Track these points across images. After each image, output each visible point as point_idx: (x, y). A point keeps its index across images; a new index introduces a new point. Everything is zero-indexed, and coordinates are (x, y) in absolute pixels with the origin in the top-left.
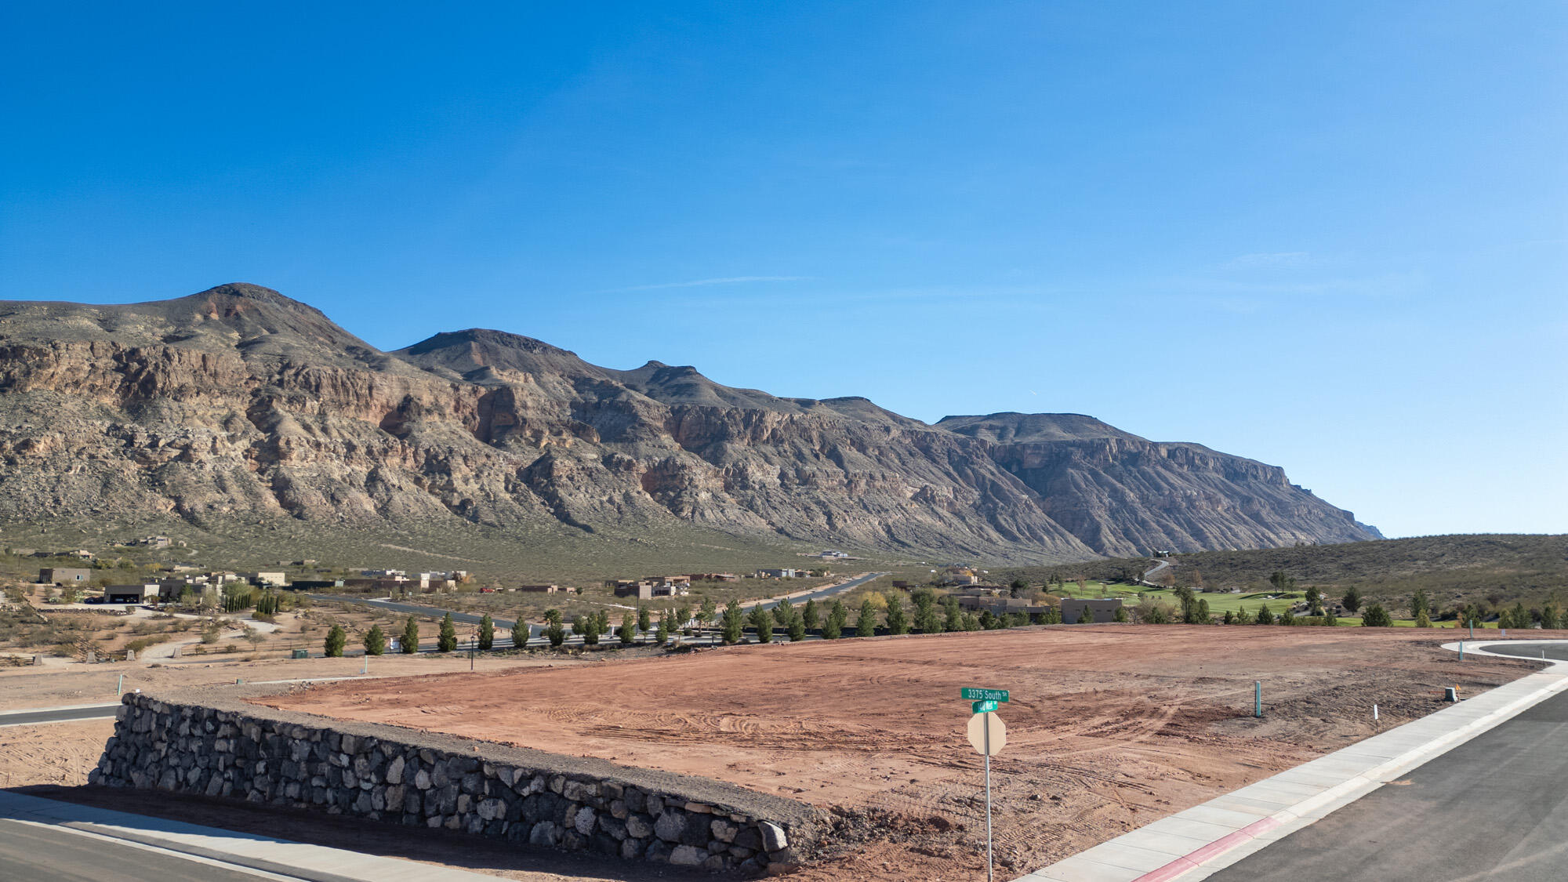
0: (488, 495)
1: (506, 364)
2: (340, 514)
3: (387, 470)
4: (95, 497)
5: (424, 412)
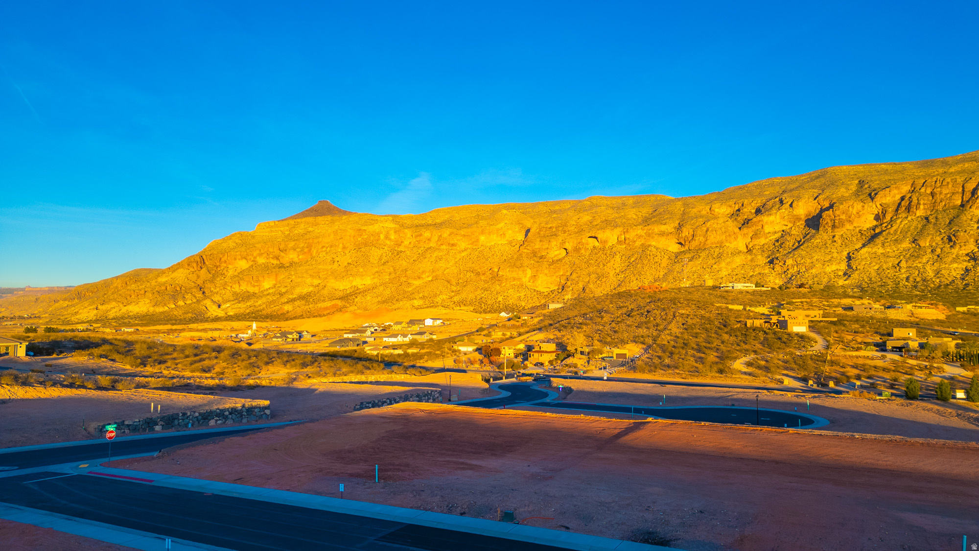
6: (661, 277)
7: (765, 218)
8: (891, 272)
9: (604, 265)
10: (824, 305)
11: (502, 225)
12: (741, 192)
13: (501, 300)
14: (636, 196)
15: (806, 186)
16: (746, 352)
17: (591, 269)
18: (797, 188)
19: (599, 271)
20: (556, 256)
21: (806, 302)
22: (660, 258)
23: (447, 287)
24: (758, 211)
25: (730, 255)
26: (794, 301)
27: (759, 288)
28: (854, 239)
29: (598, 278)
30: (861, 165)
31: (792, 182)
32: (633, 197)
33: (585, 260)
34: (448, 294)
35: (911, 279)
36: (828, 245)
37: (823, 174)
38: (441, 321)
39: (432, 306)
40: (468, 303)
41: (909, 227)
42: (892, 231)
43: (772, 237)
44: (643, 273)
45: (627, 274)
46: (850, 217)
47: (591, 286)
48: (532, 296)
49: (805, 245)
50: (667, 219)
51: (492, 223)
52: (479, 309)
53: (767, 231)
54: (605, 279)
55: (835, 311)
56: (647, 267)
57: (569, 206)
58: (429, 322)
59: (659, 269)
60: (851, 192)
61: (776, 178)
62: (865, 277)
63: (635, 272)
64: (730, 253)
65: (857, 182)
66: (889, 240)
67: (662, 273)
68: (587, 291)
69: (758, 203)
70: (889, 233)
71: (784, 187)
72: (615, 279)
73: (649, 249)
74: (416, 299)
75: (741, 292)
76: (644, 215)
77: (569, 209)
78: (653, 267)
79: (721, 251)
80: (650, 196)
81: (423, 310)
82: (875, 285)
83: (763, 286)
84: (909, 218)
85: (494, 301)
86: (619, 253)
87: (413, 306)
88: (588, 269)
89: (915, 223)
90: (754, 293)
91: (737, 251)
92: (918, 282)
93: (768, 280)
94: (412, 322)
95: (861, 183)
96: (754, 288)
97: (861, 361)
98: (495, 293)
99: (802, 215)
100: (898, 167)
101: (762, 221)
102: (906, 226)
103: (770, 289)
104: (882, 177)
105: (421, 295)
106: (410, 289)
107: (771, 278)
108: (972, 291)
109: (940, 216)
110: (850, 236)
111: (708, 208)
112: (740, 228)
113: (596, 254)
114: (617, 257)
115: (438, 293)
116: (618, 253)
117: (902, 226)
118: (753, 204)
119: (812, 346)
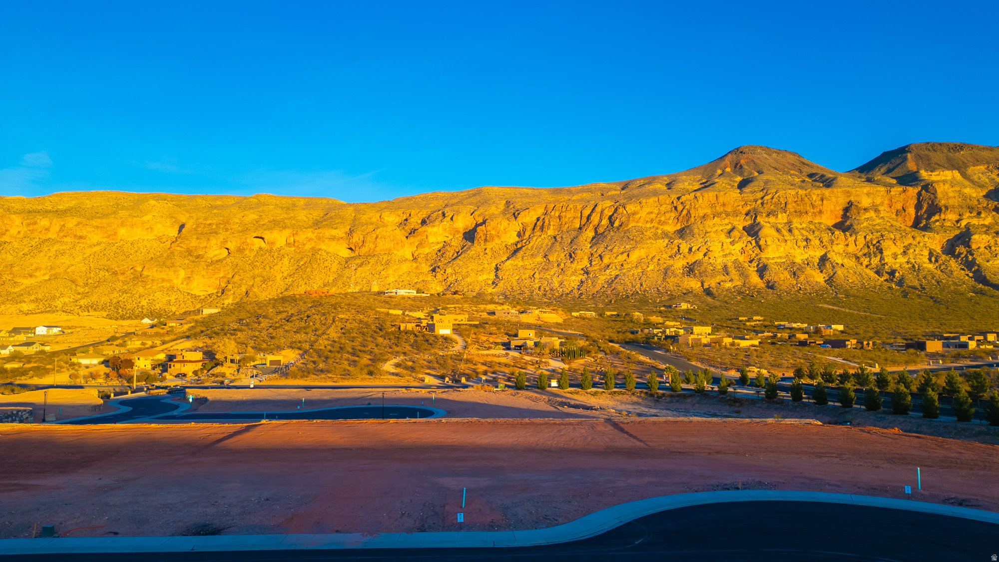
0: (914, 266)
1: (936, 166)
2: (799, 285)
3: (833, 254)
4: (659, 282)
5: (863, 211)
6: (330, 282)
7: (429, 229)
8: (528, 281)
9: (271, 268)
10: (473, 310)
11: (149, 217)
12: (409, 203)
13: (146, 304)
14: (308, 198)
15: (465, 202)
16: (397, 354)
17: (256, 272)
18: (457, 203)
19: (265, 274)
20: (215, 256)
21: (458, 307)
22: (330, 262)
23: (71, 289)
24: (424, 222)
25: (397, 263)
26: (448, 306)
27: (420, 294)
28: (501, 252)
29: (264, 281)
30: (508, 188)
31: (453, 197)
32: (302, 198)
33: (250, 261)
34: (72, 297)
35: (542, 288)
36: (480, 257)
37: (478, 193)
38: (60, 329)
39: (49, 311)
40: (100, 307)
41: (542, 244)
42: (529, 246)
43: (435, 247)
44: (312, 277)
45: (295, 278)
46: (498, 233)
47: (255, 290)
48: (185, 300)
49: (463, 256)
50: (338, 223)
51: (136, 215)
52: (115, 315)
53: (430, 241)
54: (271, 283)
55: (481, 315)
56: (316, 272)
57: (233, 202)
58: (41, 330)
59: (328, 273)
60: (500, 210)
61: (440, 193)
62: (508, 286)
63: (304, 276)
64: (397, 260)
65: (504, 202)
66: (527, 255)
67: (331, 278)
68: (251, 295)
69: (423, 214)
70: (527, 249)
71: (446, 202)
72: (282, 283)
73: (320, 253)
74: (25, 302)
75: (403, 298)
76: (315, 218)
77: (232, 205)
78: (323, 271)
79: (389, 258)
80: (322, 199)
81: (34, 315)
82: (515, 293)
83: (423, 293)
84: (542, 237)
85: (136, 305)
86: (288, 255)
87: (21, 311)
88: (253, 271)
89: (547, 241)
90: (414, 299)
91: (404, 259)
92: (547, 291)
93: (430, 287)
94: (16, 331)
95: (508, 203)
96: (415, 294)
97: (489, 359)
98: (137, 296)
99: (460, 228)
100: (536, 192)
101: (427, 231)
102: (540, 243)
103: (429, 295)
104: (524, 199)
105: (33, 297)
106: (17, 290)
107: (433, 285)
108: (584, 299)
109: (564, 236)
110: (498, 249)
111: (378, 215)
112: (407, 237)
113: (262, 255)
114: (286, 259)
115: (58, 295)
116: (286, 256)
117: (537, 243)
118: (419, 215)
119: (453, 347)
